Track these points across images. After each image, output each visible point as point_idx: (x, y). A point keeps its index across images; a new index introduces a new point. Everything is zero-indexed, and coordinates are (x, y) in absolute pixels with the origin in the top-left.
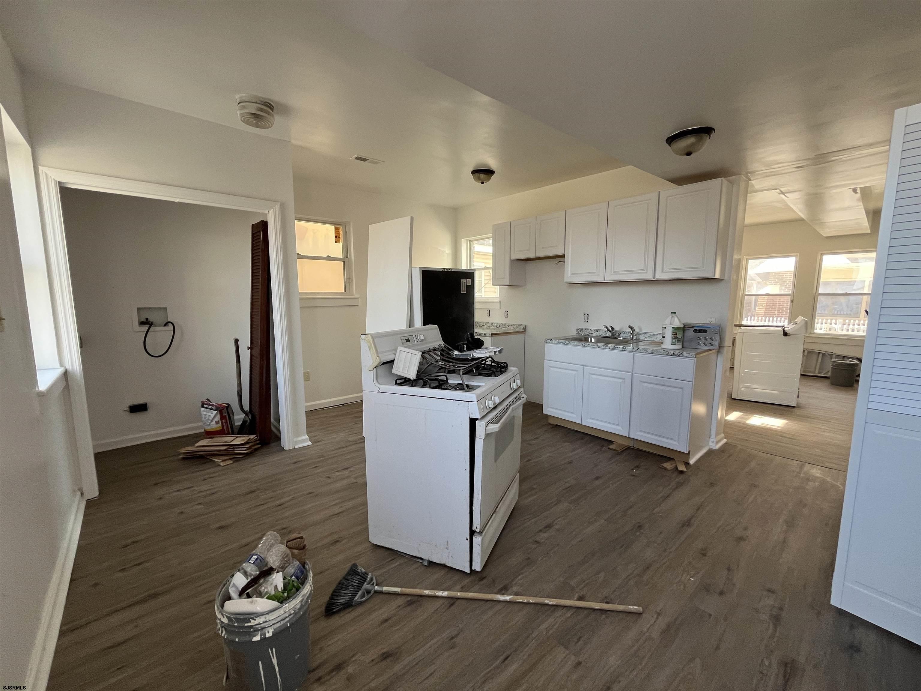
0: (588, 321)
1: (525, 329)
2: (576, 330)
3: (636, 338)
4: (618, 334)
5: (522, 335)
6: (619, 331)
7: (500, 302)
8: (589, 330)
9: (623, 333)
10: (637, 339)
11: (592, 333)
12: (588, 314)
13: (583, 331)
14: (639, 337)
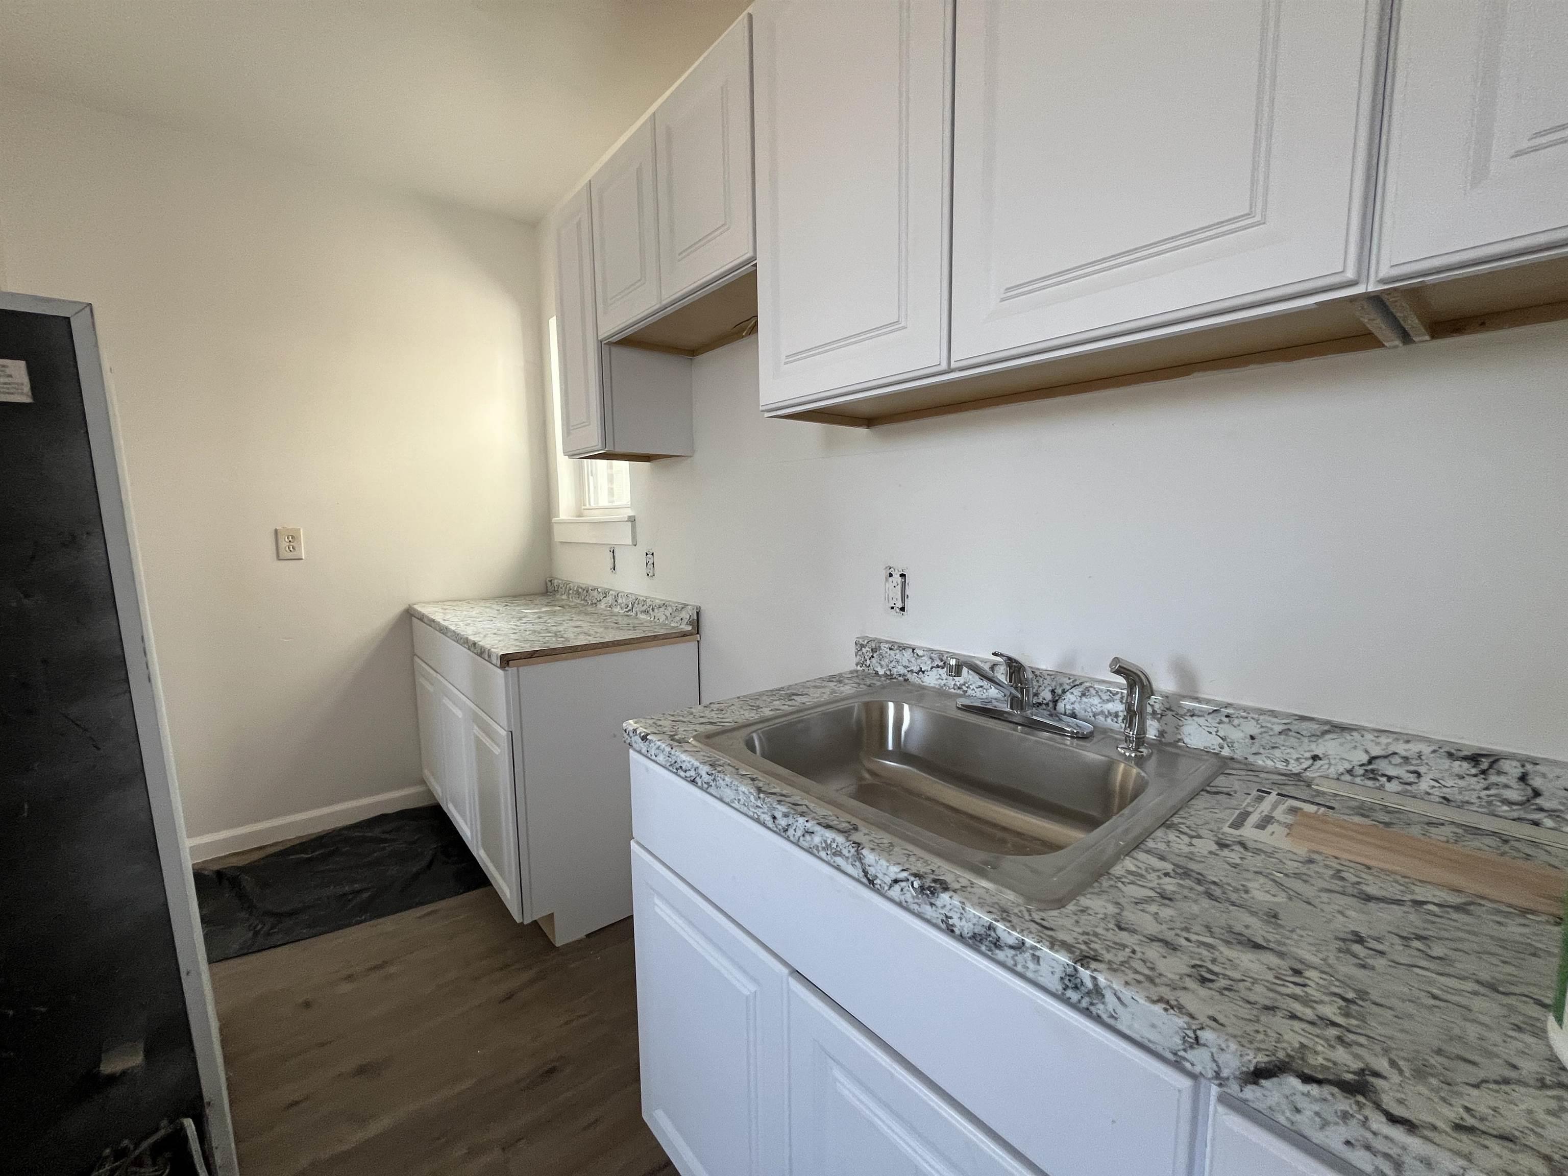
0: (903, 609)
1: (697, 624)
2: (853, 649)
3: (1162, 733)
4: (1047, 695)
5: (687, 648)
6: (1053, 675)
7: (632, 520)
8: (908, 654)
9: (1077, 692)
10: (1169, 738)
11: (921, 670)
12: (903, 576)
13: (882, 657)
14: (1178, 727)
